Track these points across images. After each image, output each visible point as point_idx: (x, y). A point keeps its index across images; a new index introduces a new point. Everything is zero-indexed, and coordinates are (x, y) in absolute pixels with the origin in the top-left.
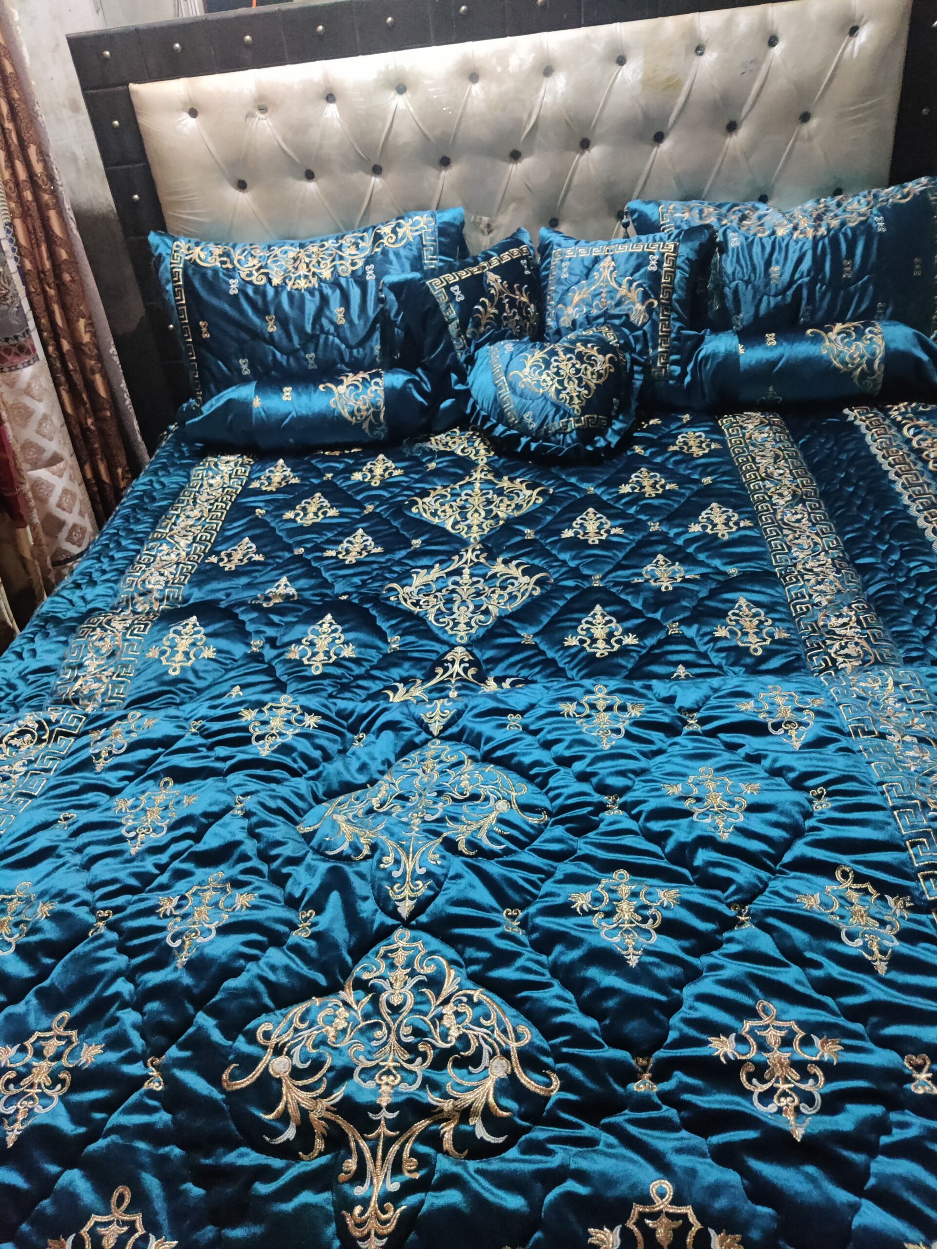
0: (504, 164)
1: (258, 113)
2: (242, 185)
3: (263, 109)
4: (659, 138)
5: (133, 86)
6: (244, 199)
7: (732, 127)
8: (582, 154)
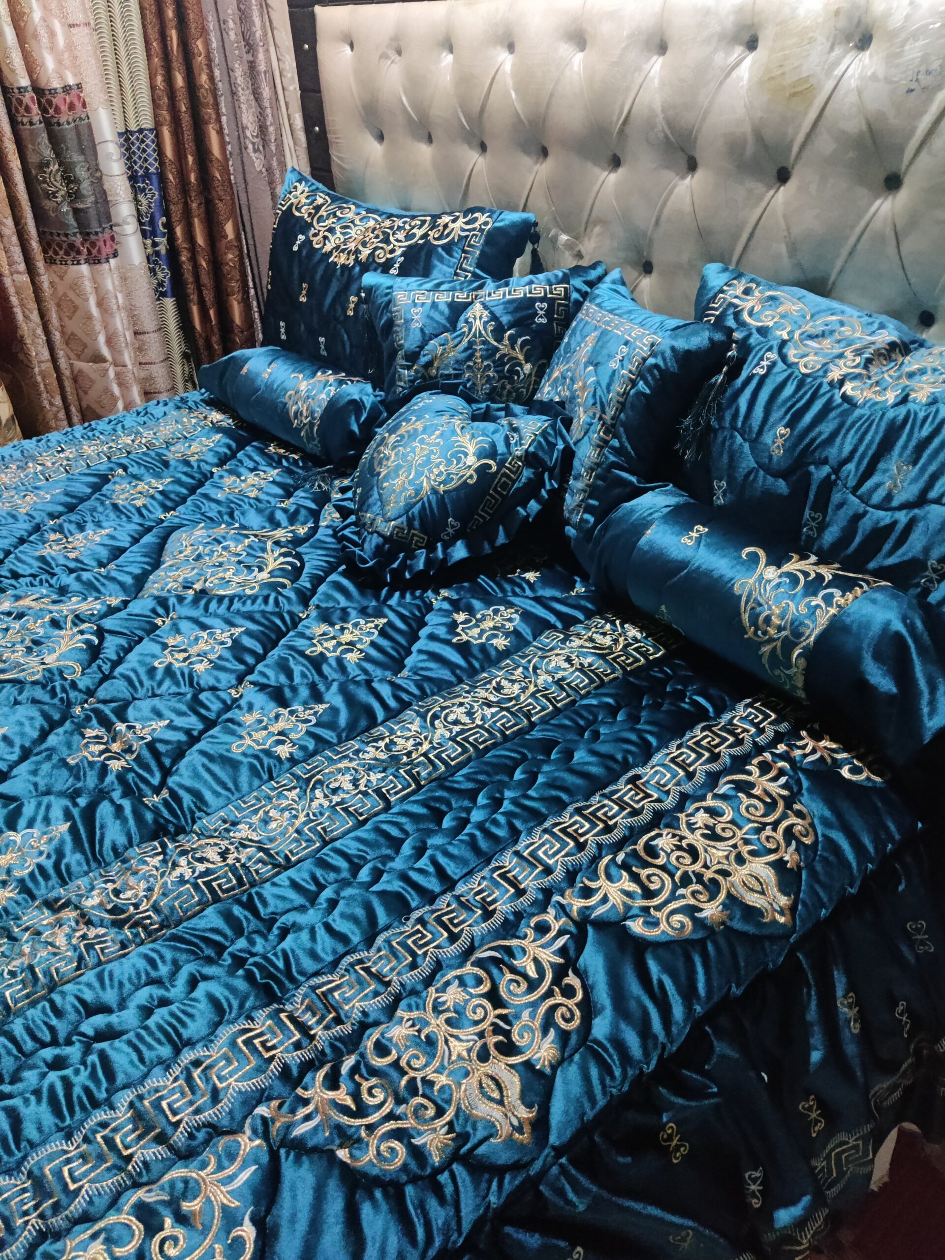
0: (596, 170)
1: (394, 56)
2: (381, 138)
3: (399, 53)
4: (783, 176)
5: (318, 9)
6: (375, 150)
7: (893, 183)
8: (683, 178)
